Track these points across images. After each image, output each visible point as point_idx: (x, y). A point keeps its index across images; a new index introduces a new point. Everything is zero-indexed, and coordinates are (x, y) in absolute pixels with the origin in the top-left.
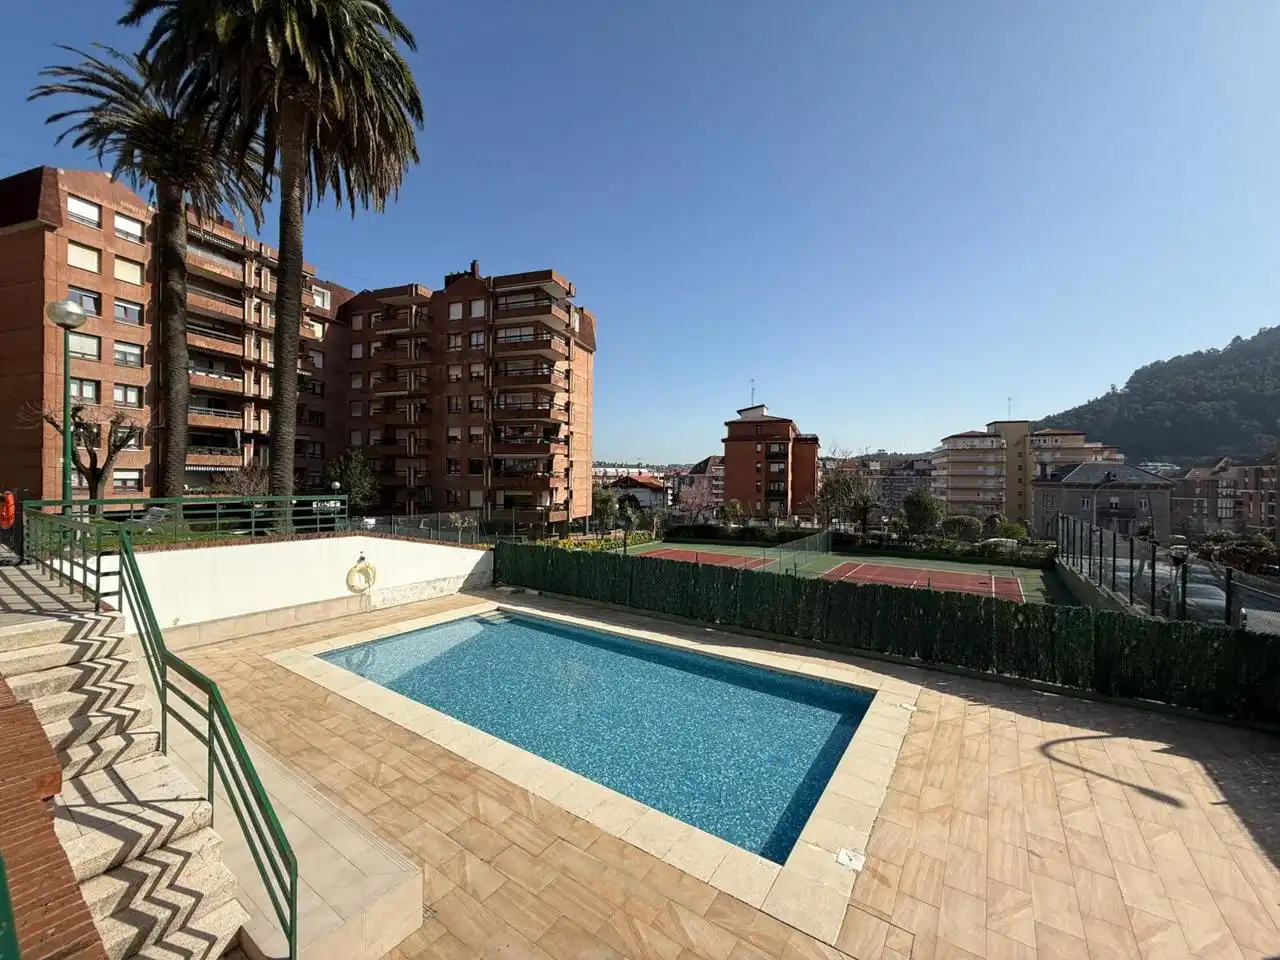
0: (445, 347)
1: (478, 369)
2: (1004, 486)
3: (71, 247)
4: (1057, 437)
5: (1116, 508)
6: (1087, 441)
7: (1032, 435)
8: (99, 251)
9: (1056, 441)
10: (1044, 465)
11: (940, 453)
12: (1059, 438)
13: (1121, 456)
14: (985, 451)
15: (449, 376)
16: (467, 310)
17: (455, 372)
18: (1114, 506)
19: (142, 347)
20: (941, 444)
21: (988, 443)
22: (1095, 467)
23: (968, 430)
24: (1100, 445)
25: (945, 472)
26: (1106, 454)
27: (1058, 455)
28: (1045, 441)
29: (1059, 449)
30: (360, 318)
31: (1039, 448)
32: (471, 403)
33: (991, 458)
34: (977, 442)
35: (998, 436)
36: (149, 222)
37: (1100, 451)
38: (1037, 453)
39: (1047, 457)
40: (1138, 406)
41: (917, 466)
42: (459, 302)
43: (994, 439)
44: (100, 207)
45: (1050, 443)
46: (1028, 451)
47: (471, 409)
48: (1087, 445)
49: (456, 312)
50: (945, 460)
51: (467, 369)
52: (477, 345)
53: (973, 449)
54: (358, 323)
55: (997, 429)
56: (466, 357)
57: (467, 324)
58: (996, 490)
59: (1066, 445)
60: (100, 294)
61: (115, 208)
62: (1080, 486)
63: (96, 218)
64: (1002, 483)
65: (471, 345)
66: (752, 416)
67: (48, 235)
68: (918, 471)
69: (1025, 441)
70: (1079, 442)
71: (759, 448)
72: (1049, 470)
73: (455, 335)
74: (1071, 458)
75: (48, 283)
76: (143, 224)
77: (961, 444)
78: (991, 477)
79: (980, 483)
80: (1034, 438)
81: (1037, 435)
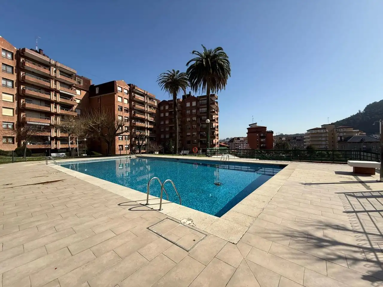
0: (185, 113)
1: (195, 119)
2: (328, 143)
3: (118, 97)
4: (344, 129)
5: (365, 149)
6: (354, 129)
7: (336, 128)
8: (122, 97)
9: (344, 130)
10: (341, 137)
11: (306, 134)
12: (345, 129)
13: (365, 133)
14: (321, 133)
15: (187, 120)
16: (191, 104)
17: (188, 119)
18: (364, 148)
19: (128, 118)
20: (307, 132)
21: (322, 131)
22: (358, 137)
23: (316, 127)
24: (358, 130)
25: (309, 140)
26: (360, 133)
27: (345, 134)
28: (340, 130)
29: (345, 132)
30: (163, 107)
31: (339, 132)
32: (193, 127)
33: (323, 135)
34: (319, 131)
35: (325, 129)
36: (128, 90)
37: (358, 132)
38: (338, 133)
39: (341, 134)
40: (369, 117)
41: (297, 138)
42: (189, 102)
43: (324, 130)
44: (122, 88)
45: (342, 130)
46: (335, 133)
47: (193, 128)
48: (354, 131)
49: (188, 105)
50: (309, 136)
51: (191, 119)
52: (194, 113)
53: (317, 133)
54: (162, 108)
55: (324, 127)
56: (191, 115)
57: (191, 108)
58: (326, 145)
59: (347, 131)
60: (122, 107)
61: (124, 88)
62: (353, 142)
63: (121, 90)
64: (327, 143)
65: (192, 113)
66: (253, 126)
67: (115, 95)
68: (297, 140)
69: (334, 130)
70: (351, 130)
71: (257, 135)
72: (343, 138)
73: (188, 110)
74: (350, 134)
75: (115, 105)
76: (127, 90)
77: (314, 132)
78: (324, 141)
79: (320, 143)
80: (337, 129)
81: (338, 128)
